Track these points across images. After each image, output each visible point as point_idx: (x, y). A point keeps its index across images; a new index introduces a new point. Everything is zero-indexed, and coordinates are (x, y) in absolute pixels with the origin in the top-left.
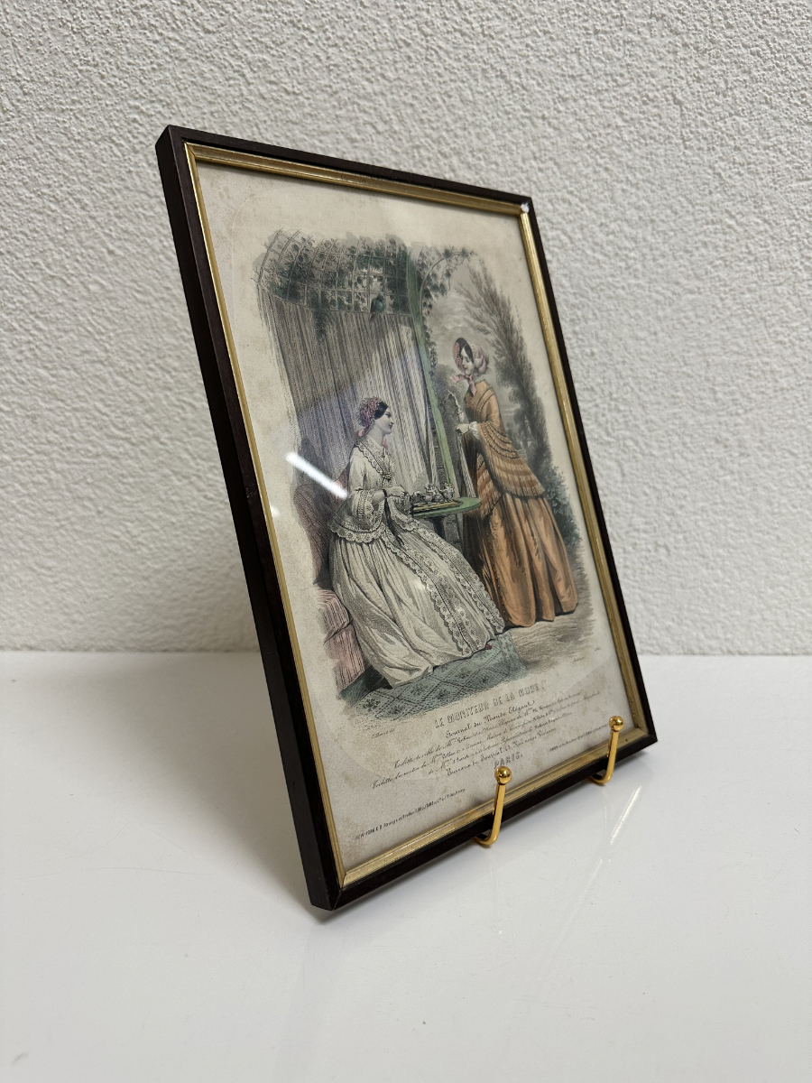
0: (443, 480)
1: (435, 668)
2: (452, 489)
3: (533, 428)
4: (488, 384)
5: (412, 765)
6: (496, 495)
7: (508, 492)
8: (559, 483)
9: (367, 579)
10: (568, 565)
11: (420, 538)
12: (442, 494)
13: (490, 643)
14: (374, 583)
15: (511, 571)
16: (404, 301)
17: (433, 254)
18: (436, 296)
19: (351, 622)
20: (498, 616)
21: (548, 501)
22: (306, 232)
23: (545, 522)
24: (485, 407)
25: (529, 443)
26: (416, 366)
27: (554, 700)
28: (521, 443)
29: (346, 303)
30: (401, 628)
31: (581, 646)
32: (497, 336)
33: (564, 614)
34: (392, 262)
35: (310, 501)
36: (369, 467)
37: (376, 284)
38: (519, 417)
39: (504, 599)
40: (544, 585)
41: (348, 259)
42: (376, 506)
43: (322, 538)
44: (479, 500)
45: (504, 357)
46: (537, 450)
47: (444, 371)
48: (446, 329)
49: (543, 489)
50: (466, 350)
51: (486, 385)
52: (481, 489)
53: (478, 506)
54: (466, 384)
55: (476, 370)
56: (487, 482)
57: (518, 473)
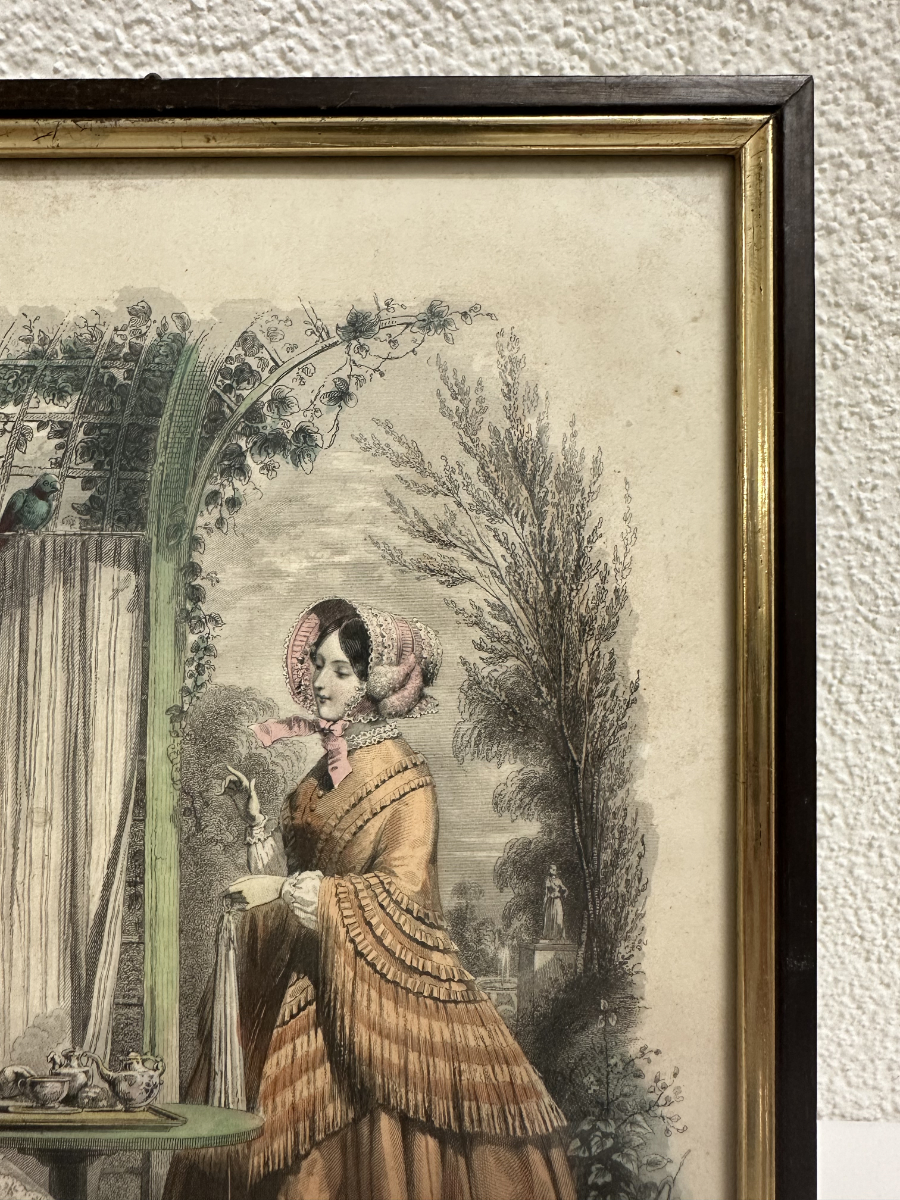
0: (128, 1038)
2: (158, 1072)
3: (576, 909)
4: (409, 752)
6: (335, 1112)
7: (387, 1108)
8: (647, 1109)
12: (113, 1083)
16: (133, 493)
17: (299, 335)
18: (268, 469)
21: (572, 1162)
24: (374, 827)
25: (541, 959)
26: (121, 690)
28: (505, 955)
32: (500, 590)
34: (120, 375)
37: (41, 447)
38: (527, 866)
44: (251, 1123)
45: (511, 663)
46: (572, 986)
47: (230, 709)
48: (277, 573)
49: (559, 1121)
50: (345, 638)
51: (396, 756)
52: (276, 1086)
53: (247, 1139)
54: (312, 749)
55: (372, 704)
56: (309, 1066)
57: (454, 1053)
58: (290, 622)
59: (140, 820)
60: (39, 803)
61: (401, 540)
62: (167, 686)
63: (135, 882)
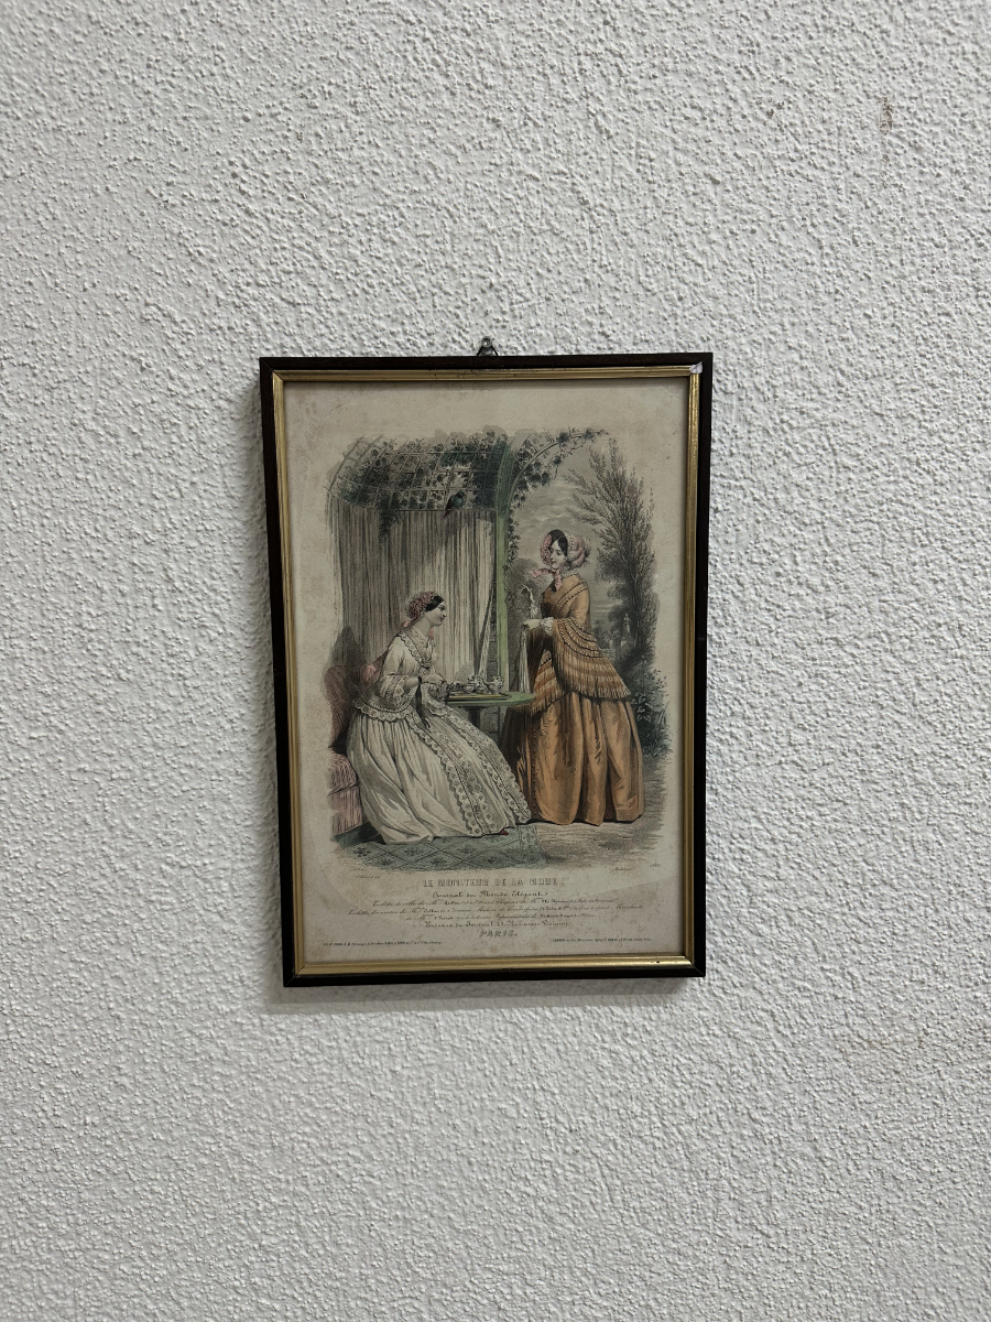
0: (492, 672)
1: (435, 838)
2: (502, 682)
3: (634, 627)
4: (580, 578)
5: (391, 909)
6: (558, 692)
7: (576, 691)
8: (656, 689)
9: (383, 753)
10: (640, 775)
11: (450, 723)
12: (488, 686)
13: (508, 830)
14: (389, 756)
15: (556, 769)
16: (490, 496)
17: (544, 441)
18: (534, 487)
19: (358, 784)
20: (525, 807)
21: (633, 705)
22: (389, 436)
23: (620, 727)
24: (569, 603)
25: (622, 643)
26: (488, 561)
27: (575, 898)
28: (611, 642)
29: (419, 502)
30: (408, 798)
31: (631, 857)
32: (610, 526)
33: (617, 822)
34: (485, 455)
35: (340, 680)
36: (408, 656)
37: (459, 480)
38: (617, 614)
39: (537, 793)
40: (596, 790)
41: (431, 458)
42: (407, 690)
43: (345, 711)
44: (532, 696)
45: (614, 549)
46: (633, 651)
47: (524, 565)
48: (538, 521)
49: (628, 693)
50: (559, 542)
51: (577, 580)
52: (539, 686)
53: (530, 701)
54: (550, 578)
55: (569, 563)
56: (550, 679)
57: (595, 673)
58: (541, 538)
59: (495, 602)
60: (462, 597)
61: (578, 510)
62: (502, 561)
63: (494, 622)
